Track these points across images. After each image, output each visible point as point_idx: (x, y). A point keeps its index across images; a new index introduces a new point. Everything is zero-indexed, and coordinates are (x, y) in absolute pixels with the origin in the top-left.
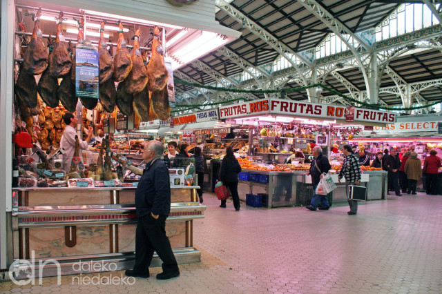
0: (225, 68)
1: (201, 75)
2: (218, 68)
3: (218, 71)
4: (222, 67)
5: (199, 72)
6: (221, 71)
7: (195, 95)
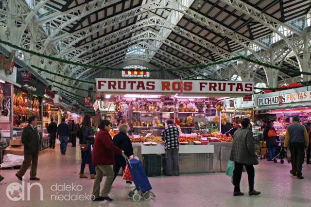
0: (250, 30)
1: (226, 42)
2: (241, 31)
3: (242, 34)
4: (245, 28)
5: (223, 38)
6: (245, 34)
7: (212, 72)
